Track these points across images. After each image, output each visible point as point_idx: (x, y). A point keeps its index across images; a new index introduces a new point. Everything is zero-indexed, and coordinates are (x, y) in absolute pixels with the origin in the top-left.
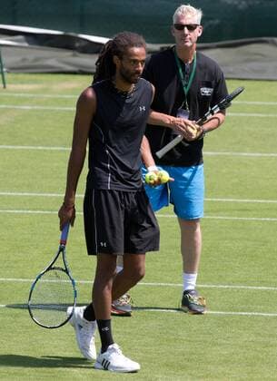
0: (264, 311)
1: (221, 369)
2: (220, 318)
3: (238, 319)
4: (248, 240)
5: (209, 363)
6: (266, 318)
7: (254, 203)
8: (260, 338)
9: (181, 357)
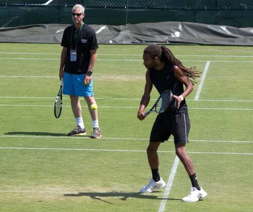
0: (41, 147)
1: (22, 174)
2: (21, 151)
3: (29, 151)
4: (34, 115)
5: (17, 171)
6: (42, 150)
7: (36, 99)
8: (39, 160)
9: (4, 169)
